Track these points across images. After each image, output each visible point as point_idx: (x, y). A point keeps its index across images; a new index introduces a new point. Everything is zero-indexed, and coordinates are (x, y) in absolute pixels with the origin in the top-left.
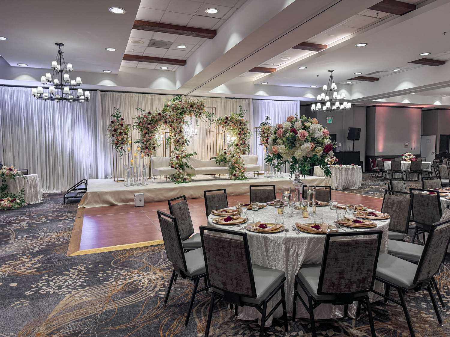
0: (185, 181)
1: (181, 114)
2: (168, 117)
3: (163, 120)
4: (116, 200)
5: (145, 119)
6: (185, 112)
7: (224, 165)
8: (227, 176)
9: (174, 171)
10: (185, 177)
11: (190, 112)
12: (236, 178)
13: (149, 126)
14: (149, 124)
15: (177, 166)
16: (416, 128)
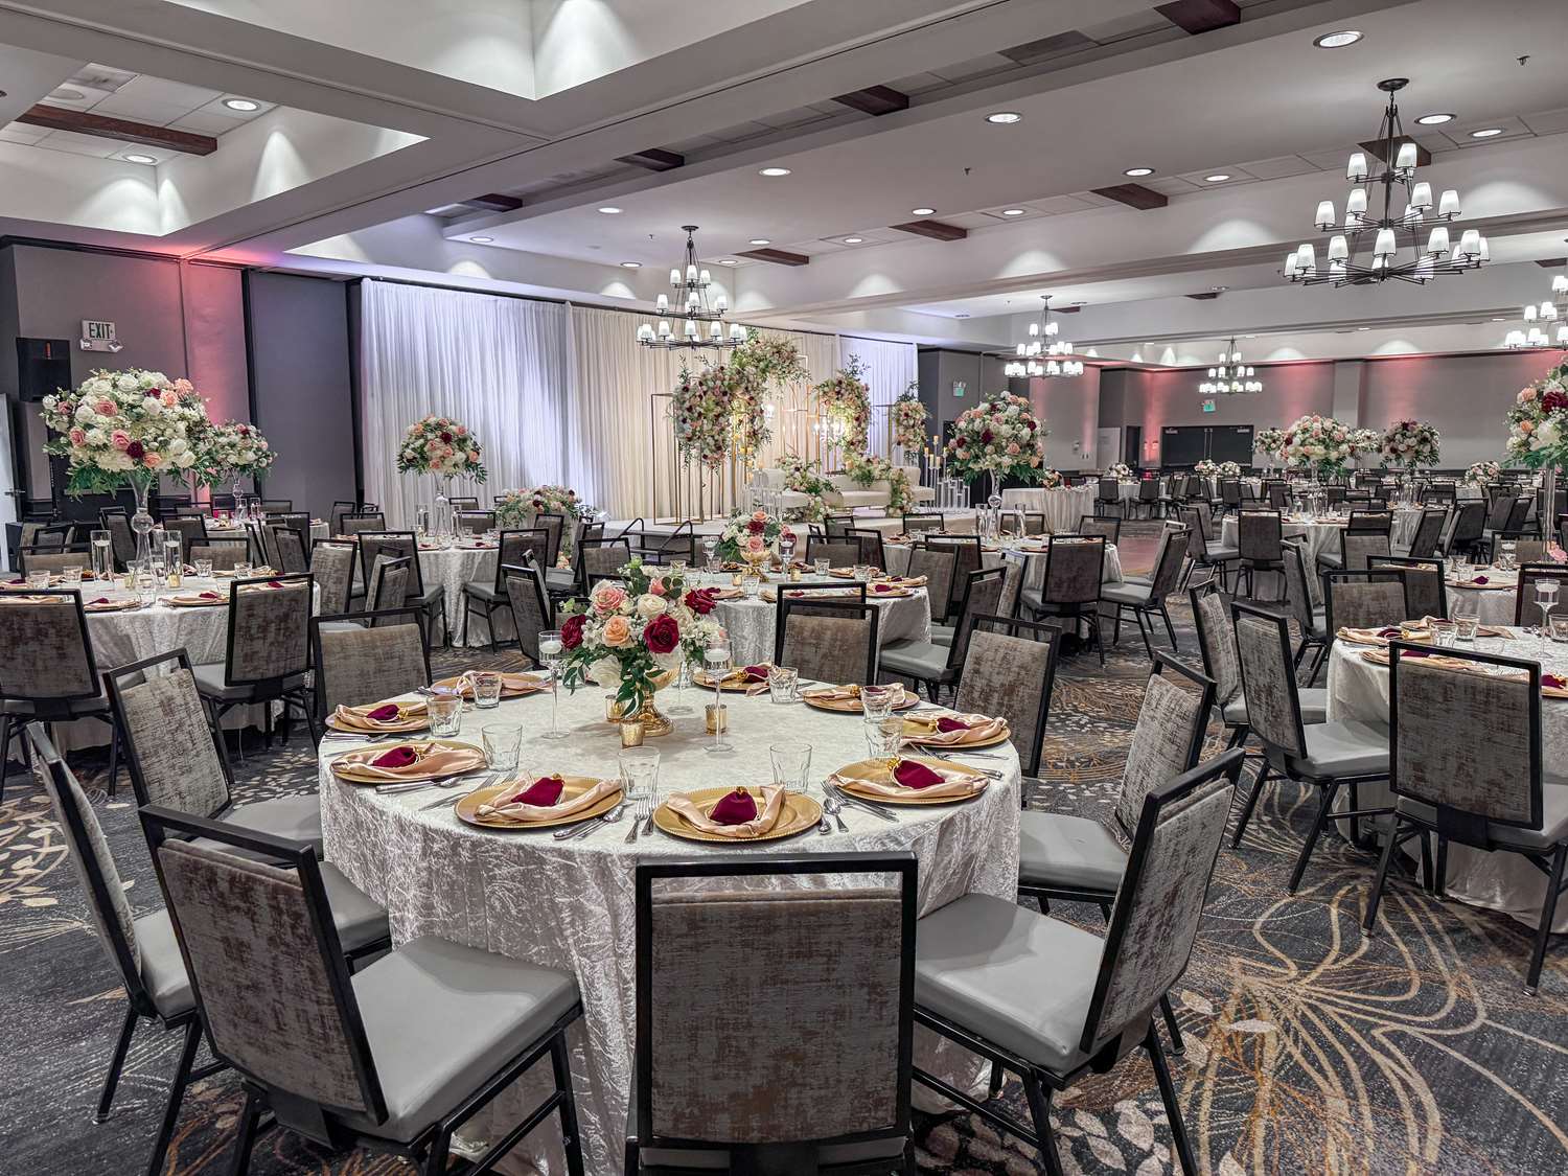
1: (763, 371)
3: (743, 385)
5: (718, 382)
6: (768, 366)
8: (882, 511)
10: (829, 511)
11: (776, 367)
16: (1091, 411)
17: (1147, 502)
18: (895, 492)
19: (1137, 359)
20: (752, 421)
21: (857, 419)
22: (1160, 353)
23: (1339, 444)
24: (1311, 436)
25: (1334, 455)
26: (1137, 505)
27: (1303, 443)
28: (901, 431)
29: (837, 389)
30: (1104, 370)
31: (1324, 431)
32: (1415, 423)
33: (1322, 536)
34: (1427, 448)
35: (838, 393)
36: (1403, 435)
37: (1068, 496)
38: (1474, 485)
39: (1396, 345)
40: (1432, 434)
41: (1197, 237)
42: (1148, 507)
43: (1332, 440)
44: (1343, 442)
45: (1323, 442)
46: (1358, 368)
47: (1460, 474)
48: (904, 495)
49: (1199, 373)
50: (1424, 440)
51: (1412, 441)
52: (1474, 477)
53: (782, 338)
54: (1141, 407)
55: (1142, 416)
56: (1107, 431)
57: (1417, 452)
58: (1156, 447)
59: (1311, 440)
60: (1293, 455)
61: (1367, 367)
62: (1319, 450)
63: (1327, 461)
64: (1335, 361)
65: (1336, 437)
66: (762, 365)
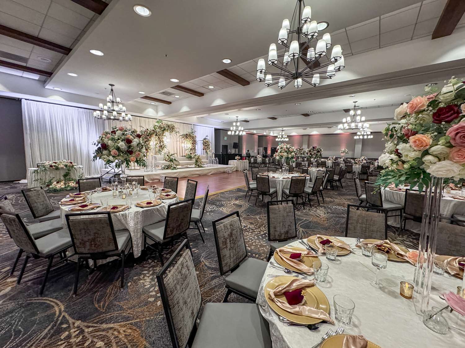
0: (175, 168)
1: (163, 131)
2: (158, 132)
3: (155, 134)
4: (148, 180)
5: (146, 133)
6: (165, 130)
7: (191, 160)
8: (194, 166)
9: (168, 163)
10: (175, 166)
11: (167, 130)
12: (199, 167)
13: (148, 137)
14: (148, 136)
15: (168, 160)
16: (256, 144)
17: (263, 163)
18: (197, 161)
19: (265, 134)
20: (160, 143)
21: (193, 143)
22: (270, 133)
23: (292, 152)
24: (283, 150)
25: (290, 156)
26: (261, 164)
27: (281, 152)
28: (204, 146)
29: (186, 136)
30: (259, 136)
31: (287, 148)
32: (316, 147)
33: (284, 183)
34: (319, 154)
35: (186, 137)
36: (313, 150)
37: (242, 163)
38: (330, 161)
39: (315, 132)
40: (321, 150)
41: (256, 94)
42: (264, 164)
43: (289, 151)
44: (293, 152)
45: (286, 151)
46: (307, 137)
47: (327, 158)
48: (199, 162)
49: (276, 137)
50: (318, 152)
51: (315, 152)
52: (330, 159)
53: (169, 123)
54: (267, 144)
55: (267, 146)
56: (260, 148)
57: (317, 154)
58: (270, 151)
59: (283, 151)
60: (278, 156)
61: (309, 137)
62: (285, 154)
63: (288, 158)
64: (303, 135)
65: (291, 150)
66: (162, 129)
